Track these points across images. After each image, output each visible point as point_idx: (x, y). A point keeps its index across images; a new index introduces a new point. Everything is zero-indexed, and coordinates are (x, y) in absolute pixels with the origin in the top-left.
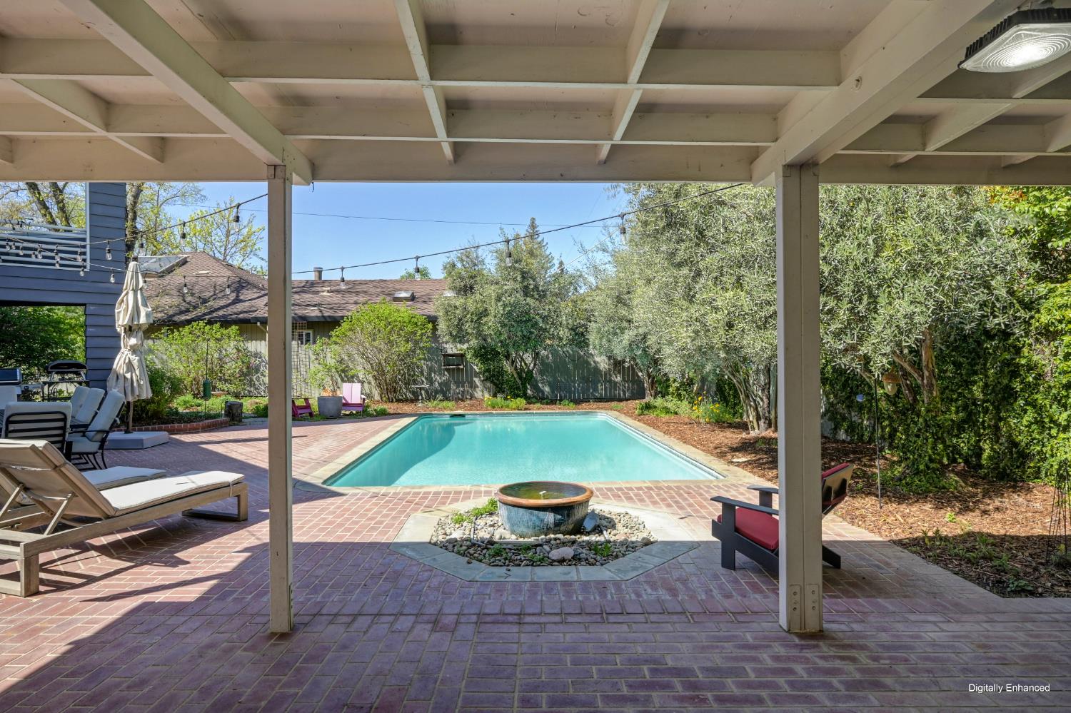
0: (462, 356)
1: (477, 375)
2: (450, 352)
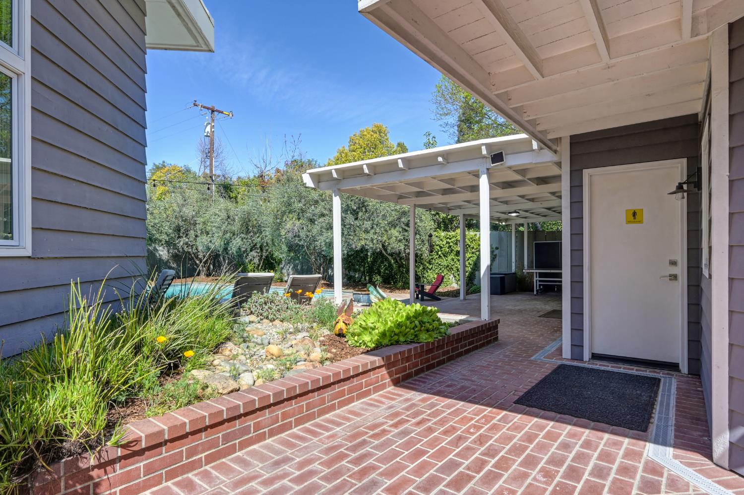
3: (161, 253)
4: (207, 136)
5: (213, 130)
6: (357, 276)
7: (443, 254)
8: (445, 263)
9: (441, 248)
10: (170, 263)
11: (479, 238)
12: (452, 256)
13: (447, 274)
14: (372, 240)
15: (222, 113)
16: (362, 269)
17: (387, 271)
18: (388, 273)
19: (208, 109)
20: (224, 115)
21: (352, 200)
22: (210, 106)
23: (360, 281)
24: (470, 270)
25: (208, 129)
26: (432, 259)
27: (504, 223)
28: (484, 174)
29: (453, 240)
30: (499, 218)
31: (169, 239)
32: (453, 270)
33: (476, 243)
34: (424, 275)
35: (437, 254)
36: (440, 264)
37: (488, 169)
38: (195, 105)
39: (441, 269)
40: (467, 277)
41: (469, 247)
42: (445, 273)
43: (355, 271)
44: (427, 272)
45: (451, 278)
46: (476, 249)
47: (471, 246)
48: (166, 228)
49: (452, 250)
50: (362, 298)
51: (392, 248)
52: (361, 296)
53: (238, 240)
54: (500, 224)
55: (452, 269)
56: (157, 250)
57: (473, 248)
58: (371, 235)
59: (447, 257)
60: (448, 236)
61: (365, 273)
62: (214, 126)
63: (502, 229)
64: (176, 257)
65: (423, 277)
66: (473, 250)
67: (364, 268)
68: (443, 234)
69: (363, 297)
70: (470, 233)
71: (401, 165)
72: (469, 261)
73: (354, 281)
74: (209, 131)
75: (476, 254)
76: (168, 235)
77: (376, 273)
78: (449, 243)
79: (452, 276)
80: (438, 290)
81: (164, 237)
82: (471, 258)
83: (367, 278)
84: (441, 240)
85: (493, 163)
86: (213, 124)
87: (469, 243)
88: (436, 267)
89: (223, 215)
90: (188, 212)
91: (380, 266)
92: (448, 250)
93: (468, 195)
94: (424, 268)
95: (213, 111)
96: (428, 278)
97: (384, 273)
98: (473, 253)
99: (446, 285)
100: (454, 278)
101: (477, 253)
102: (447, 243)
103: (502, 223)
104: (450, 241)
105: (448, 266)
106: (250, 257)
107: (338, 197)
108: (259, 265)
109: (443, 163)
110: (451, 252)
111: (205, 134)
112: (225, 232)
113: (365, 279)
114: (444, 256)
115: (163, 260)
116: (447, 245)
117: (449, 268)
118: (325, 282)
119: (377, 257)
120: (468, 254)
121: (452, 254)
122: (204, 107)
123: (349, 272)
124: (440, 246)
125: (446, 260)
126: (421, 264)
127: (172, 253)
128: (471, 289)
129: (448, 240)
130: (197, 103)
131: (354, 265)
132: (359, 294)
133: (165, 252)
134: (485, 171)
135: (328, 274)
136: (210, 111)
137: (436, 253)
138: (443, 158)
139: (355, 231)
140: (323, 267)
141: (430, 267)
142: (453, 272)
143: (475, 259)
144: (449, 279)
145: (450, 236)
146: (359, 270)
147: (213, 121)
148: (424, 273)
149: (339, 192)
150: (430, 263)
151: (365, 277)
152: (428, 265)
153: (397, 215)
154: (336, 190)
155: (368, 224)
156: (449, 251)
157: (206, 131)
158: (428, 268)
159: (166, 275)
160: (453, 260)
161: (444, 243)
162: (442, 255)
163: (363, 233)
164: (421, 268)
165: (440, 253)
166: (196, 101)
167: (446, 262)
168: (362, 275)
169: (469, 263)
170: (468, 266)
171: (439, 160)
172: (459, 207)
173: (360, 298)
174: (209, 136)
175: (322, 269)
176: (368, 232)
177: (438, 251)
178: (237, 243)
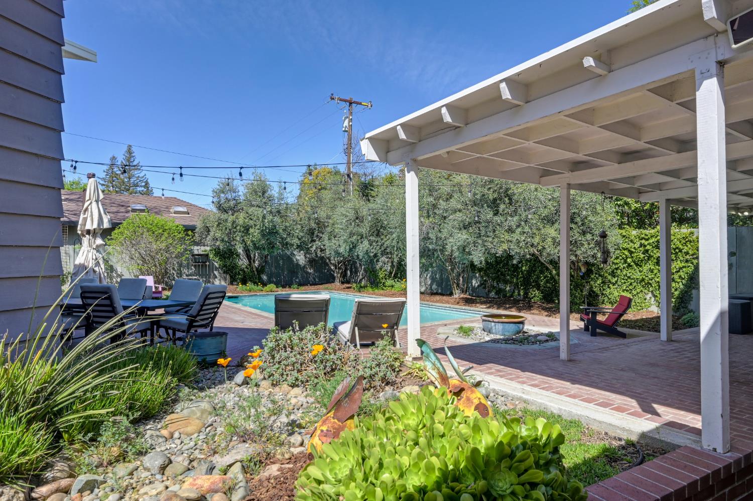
0: (207, 255)
1: (217, 269)
2: (196, 252)
3: (298, 258)
4: (345, 131)
5: (351, 123)
6: (508, 288)
7: (634, 262)
8: (638, 276)
9: (631, 252)
10: (307, 268)
11: (698, 238)
12: (650, 265)
13: (642, 291)
14: (518, 242)
15: (360, 104)
16: (515, 280)
17: (548, 285)
18: (549, 287)
19: (345, 101)
20: (363, 107)
21: (490, 188)
22: (348, 99)
23: (512, 296)
24: (682, 287)
25: (346, 123)
26: (617, 269)
27: (746, 214)
28: (711, 77)
29: (651, 241)
30: (738, 204)
31: (301, 243)
32: (652, 286)
33: (692, 246)
34: (604, 292)
35: (625, 262)
36: (629, 277)
37: (721, 64)
38: (332, 99)
39: (631, 284)
40: (677, 298)
41: (680, 251)
42: (638, 290)
43: (506, 282)
44: (609, 287)
45: (648, 298)
46: (692, 255)
47: (683, 251)
48: (297, 232)
49: (650, 257)
50: (494, 328)
51: (549, 254)
52: (493, 324)
53: (366, 243)
54: (740, 214)
55: (651, 284)
56: (294, 254)
57: (687, 253)
58: (516, 236)
59: (641, 266)
60: (643, 236)
61: (518, 286)
62: (351, 119)
63: (741, 223)
64: (312, 262)
65: (603, 294)
66: (688, 257)
67: (517, 279)
68: (634, 232)
69: (495, 325)
70: (682, 230)
71: (506, 94)
72: (681, 273)
73: (505, 296)
74: (347, 125)
75: (692, 263)
76: (299, 239)
77: (533, 287)
78: (645, 246)
79: (650, 295)
80: (625, 317)
81: (296, 241)
82: (684, 269)
83: (522, 293)
84: (632, 241)
85: (736, 43)
86: (351, 117)
87: (681, 247)
88: (623, 281)
89: (351, 215)
90: (322, 214)
91: (538, 277)
92: (643, 256)
93: (672, 160)
94: (603, 282)
95: (351, 103)
96: (610, 297)
97: (544, 287)
98: (687, 261)
99: (639, 308)
100: (653, 299)
101: (695, 261)
102: (641, 245)
103: (742, 213)
104: (646, 243)
105: (643, 280)
106: (380, 264)
107: (412, 173)
108: (391, 273)
109: (600, 71)
110: (648, 259)
111: (344, 129)
112: (352, 234)
113: (519, 295)
114: (637, 265)
115: (300, 265)
116: (642, 249)
117: (645, 283)
118: (465, 296)
119: (534, 265)
120: (679, 262)
121: (650, 262)
122: (341, 100)
123: (498, 284)
124: (629, 251)
125: (640, 272)
126: (600, 275)
127: (309, 258)
128: (684, 317)
129: (643, 241)
130: (334, 96)
131: (504, 275)
132: (489, 321)
133: (302, 257)
134: (714, 68)
135: (472, 285)
136: (348, 104)
137: (623, 261)
138: (597, 59)
139: (494, 231)
140: (463, 277)
141: (614, 280)
142: (651, 289)
143: (691, 269)
144: (645, 299)
145: (646, 235)
146: (511, 283)
147: (351, 114)
148: (604, 290)
149: (415, 165)
150: (613, 274)
151: (519, 291)
152: (609, 277)
153: (554, 207)
154: (409, 161)
155: (513, 221)
156: (644, 258)
157: (344, 126)
158: (610, 281)
159: (208, 292)
160: (652, 271)
161: (637, 245)
162: (632, 264)
163: (506, 234)
164: (599, 281)
165: (629, 260)
166: (332, 95)
167: (639, 274)
168: (515, 288)
169: (680, 277)
170: (679, 280)
171: (586, 65)
172: (659, 187)
173: (491, 328)
174: (347, 131)
175: (461, 279)
176: (513, 232)
177: (627, 258)
178: (363, 247)
